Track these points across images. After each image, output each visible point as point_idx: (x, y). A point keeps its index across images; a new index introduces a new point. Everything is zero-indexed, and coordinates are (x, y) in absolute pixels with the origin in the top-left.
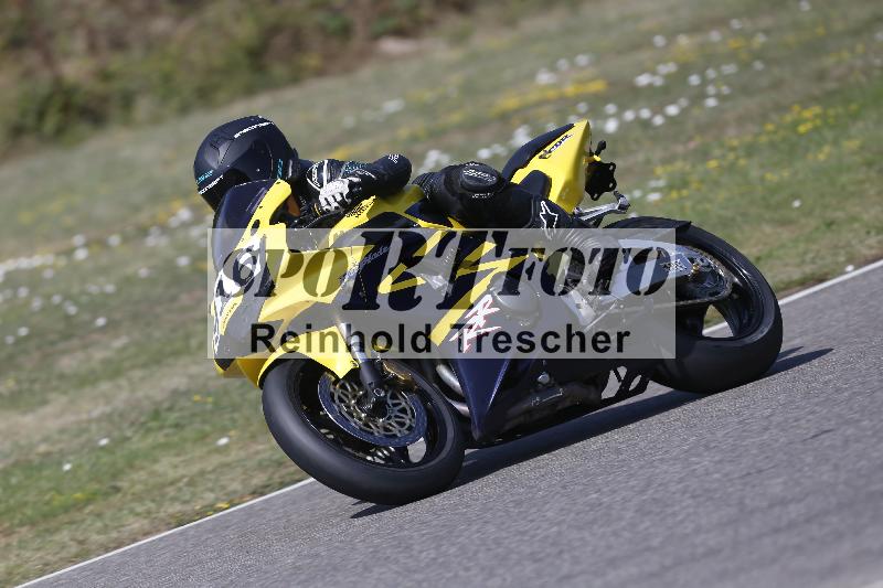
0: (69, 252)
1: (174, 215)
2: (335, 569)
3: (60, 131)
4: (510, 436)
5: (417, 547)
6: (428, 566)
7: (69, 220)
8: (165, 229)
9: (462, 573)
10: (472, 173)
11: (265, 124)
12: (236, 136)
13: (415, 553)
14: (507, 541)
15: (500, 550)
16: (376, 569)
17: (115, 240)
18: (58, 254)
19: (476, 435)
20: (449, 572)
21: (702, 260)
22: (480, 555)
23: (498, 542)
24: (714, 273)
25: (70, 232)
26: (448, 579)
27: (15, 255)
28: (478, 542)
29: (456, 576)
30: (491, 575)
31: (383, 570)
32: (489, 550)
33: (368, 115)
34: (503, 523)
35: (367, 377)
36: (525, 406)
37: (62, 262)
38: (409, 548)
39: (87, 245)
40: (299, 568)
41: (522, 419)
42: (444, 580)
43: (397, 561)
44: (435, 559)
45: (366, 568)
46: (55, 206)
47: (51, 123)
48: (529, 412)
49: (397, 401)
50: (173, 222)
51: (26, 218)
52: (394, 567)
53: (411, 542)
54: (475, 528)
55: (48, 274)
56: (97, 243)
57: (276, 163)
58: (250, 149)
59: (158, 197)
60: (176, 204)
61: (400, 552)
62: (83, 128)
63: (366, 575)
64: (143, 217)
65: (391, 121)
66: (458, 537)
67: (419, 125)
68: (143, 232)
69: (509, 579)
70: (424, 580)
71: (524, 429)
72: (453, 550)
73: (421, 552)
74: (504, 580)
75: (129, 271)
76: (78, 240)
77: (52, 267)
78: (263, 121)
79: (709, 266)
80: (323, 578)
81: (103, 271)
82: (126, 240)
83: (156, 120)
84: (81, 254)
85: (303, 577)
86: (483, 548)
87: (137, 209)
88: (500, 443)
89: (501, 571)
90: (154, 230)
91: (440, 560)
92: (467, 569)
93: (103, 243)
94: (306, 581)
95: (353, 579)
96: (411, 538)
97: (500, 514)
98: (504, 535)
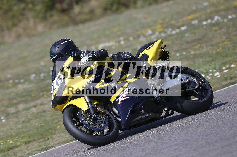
0: (119, 42)
1: (147, 32)
2: (189, 127)
3: (117, 9)
4: (133, 127)
5: (211, 122)
6: (214, 127)
7: (119, 33)
8: (145, 36)
9: (223, 129)
10: (125, 55)
11: (69, 41)
12: (61, 44)
13: (211, 123)
14: (235, 120)
15: (233, 123)
16: (200, 127)
17: (131, 39)
18: (116, 42)
19: (123, 127)
20: (220, 128)
21: (190, 78)
22: (228, 124)
23: (233, 121)
24: (194, 82)
25: (119, 36)
26: (220, 130)
27: (104, 42)
28: (227, 120)
29: (222, 129)
30: (231, 129)
31: (202, 128)
32: (231, 123)
33: (199, 6)
34: (234, 116)
35: (92, 111)
36: (137, 119)
37: (117, 44)
38: (209, 122)
39: (124, 40)
40: (179, 127)
41: (136, 122)
42: (218, 131)
43: (206, 125)
44: (216, 125)
45: (198, 127)
46: (115, 30)
47: (115, 7)
48: (138, 120)
49: (101, 119)
50: (147, 34)
51: (108, 32)
52: (205, 127)
53: (210, 120)
54: (227, 117)
55: (114, 48)
56: (127, 39)
57: (72, 52)
58: (65, 48)
59: (143, 27)
60: (148, 29)
61: (206, 123)
62: (123, 9)
63: (198, 129)
64: (139, 33)
65: (205, 8)
66: (222, 119)
67: (213, 9)
68: (139, 37)
69: (236, 130)
70: (213, 131)
71: (137, 125)
72: (221, 123)
73: (212, 123)
74: (235, 131)
75: (135, 47)
76: (122, 38)
77: (115, 46)
78: (69, 40)
79: (192, 80)
80: (186, 129)
81: (128, 47)
82: (134, 38)
83: (143, 7)
84: (122, 42)
85: (181, 129)
86: (229, 122)
87: (137, 30)
88: (130, 129)
89: (233, 129)
90: (142, 36)
91: (217, 125)
92: (225, 128)
93: (128, 40)
94: (181, 130)
95: (194, 130)
96: (210, 119)
97: (234, 113)
98: (235, 119)
